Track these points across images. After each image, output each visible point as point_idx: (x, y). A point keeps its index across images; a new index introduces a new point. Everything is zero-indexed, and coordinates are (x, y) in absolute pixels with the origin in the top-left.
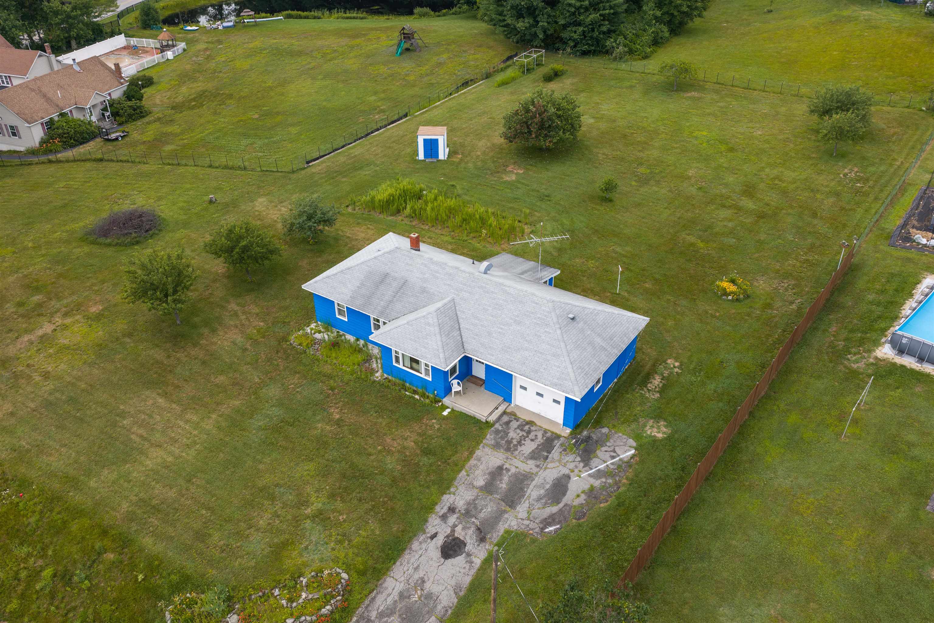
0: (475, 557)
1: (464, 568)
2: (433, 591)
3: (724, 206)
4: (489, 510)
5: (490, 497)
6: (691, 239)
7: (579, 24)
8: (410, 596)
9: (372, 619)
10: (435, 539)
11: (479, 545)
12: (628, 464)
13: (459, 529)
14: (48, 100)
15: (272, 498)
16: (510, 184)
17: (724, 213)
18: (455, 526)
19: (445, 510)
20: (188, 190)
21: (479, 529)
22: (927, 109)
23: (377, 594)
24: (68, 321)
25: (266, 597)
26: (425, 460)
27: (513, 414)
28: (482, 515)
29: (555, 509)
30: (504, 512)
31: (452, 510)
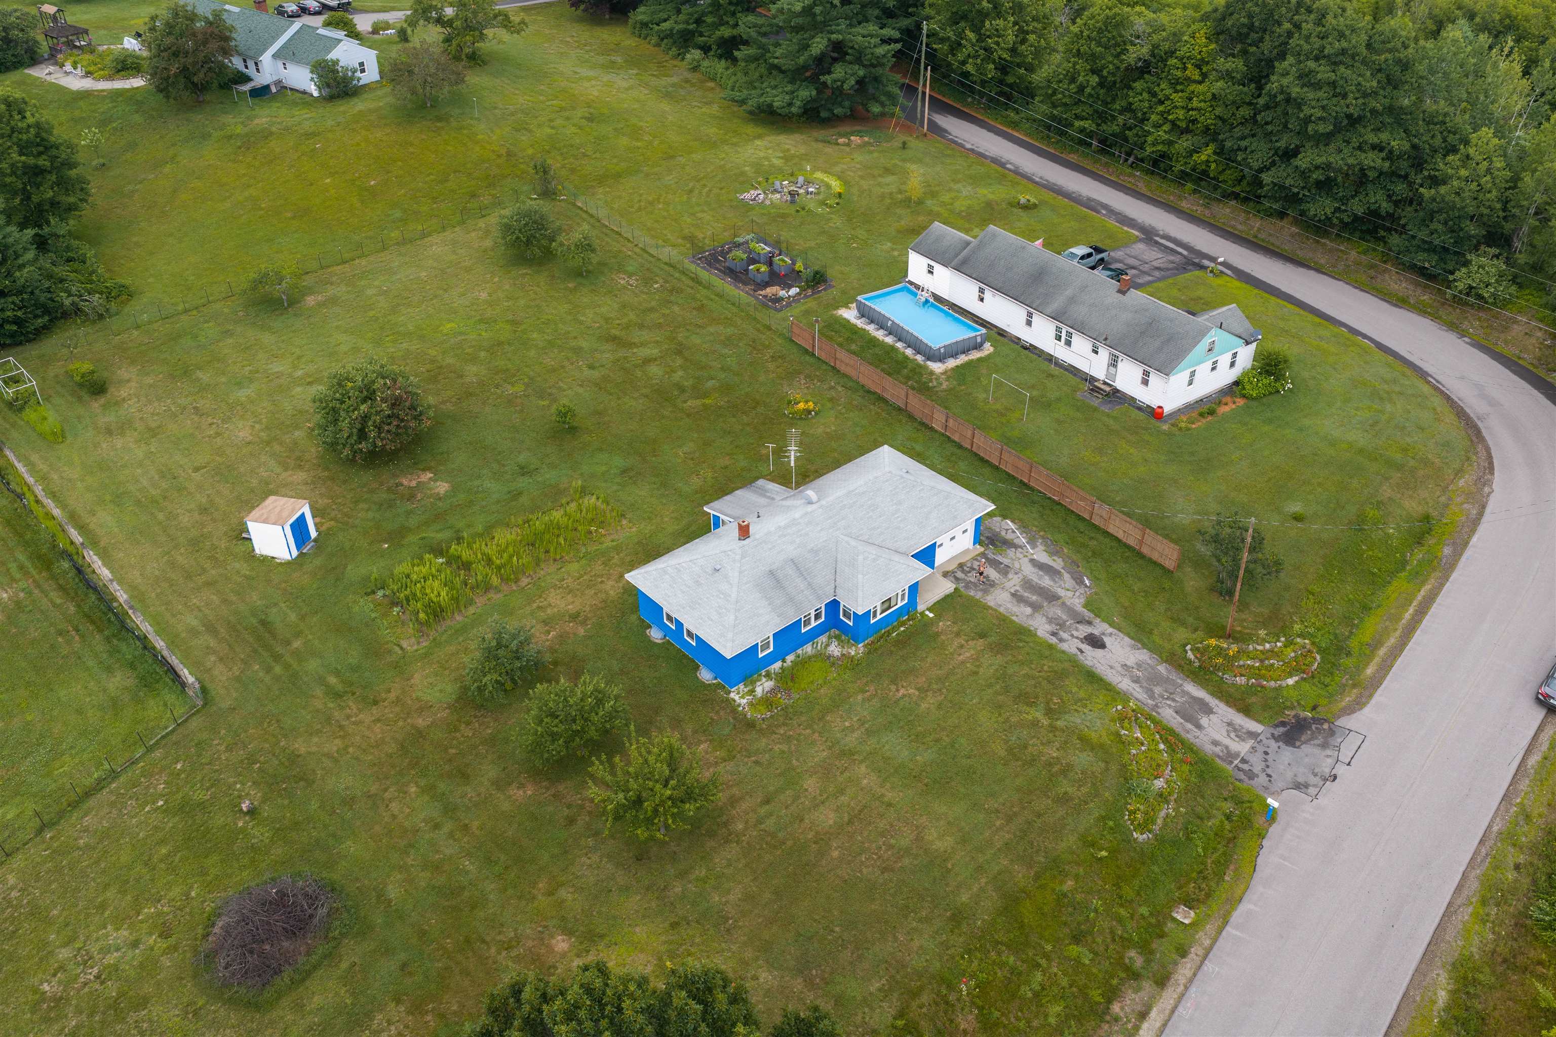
0: (1106, 630)
1: (1115, 639)
2: (1134, 662)
4: (1059, 612)
5: (1045, 608)
8: (1137, 676)
10: (1083, 650)
11: (1095, 626)
13: (1075, 633)
18: (1072, 636)
19: (1054, 639)
21: (1078, 623)
23: (1131, 695)
29: (1066, 576)
30: (1064, 604)
31: (1054, 634)
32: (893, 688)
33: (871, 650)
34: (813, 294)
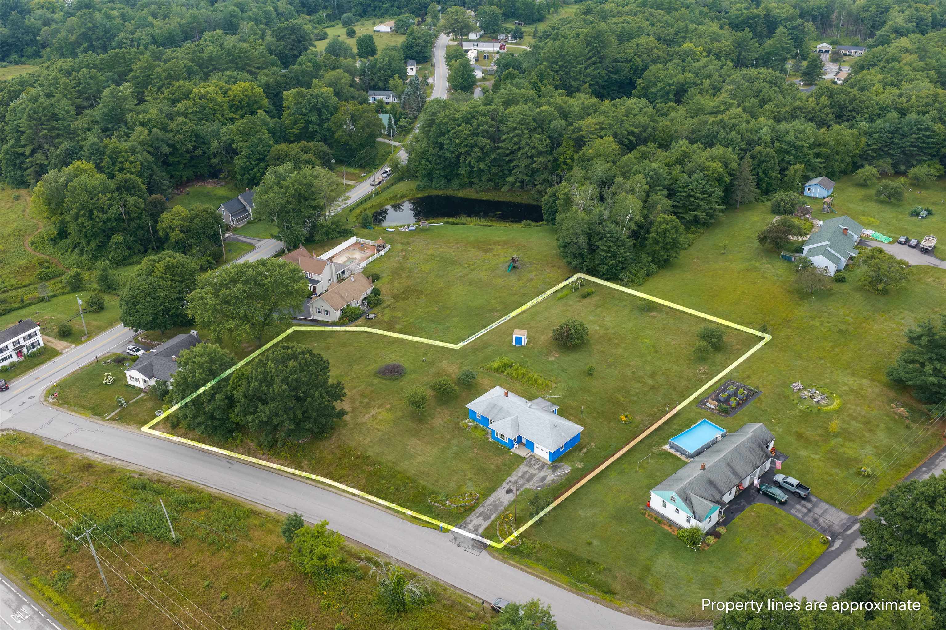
0: (515, 494)
1: (512, 496)
2: (502, 501)
3: (639, 382)
4: (521, 482)
5: (522, 479)
6: (619, 396)
7: (606, 264)
8: (496, 502)
10: (504, 489)
11: (517, 491)
12: (567, 474)
14: (342, 298)
15: (457, 473)
16: (552, 362)
17: (639, 385)
18: (510, 486)
19: (508, 481)
20: (413, 353)
21: (517, 487)
23: (487, 500)
24: (380, 410)
25: (456, 498)
26: (503, 467)
27: (534, 456)
28: (519, 484)
29: (541, 484)
30: (526, 483)
33: (492, 442)
34: (717, 413)
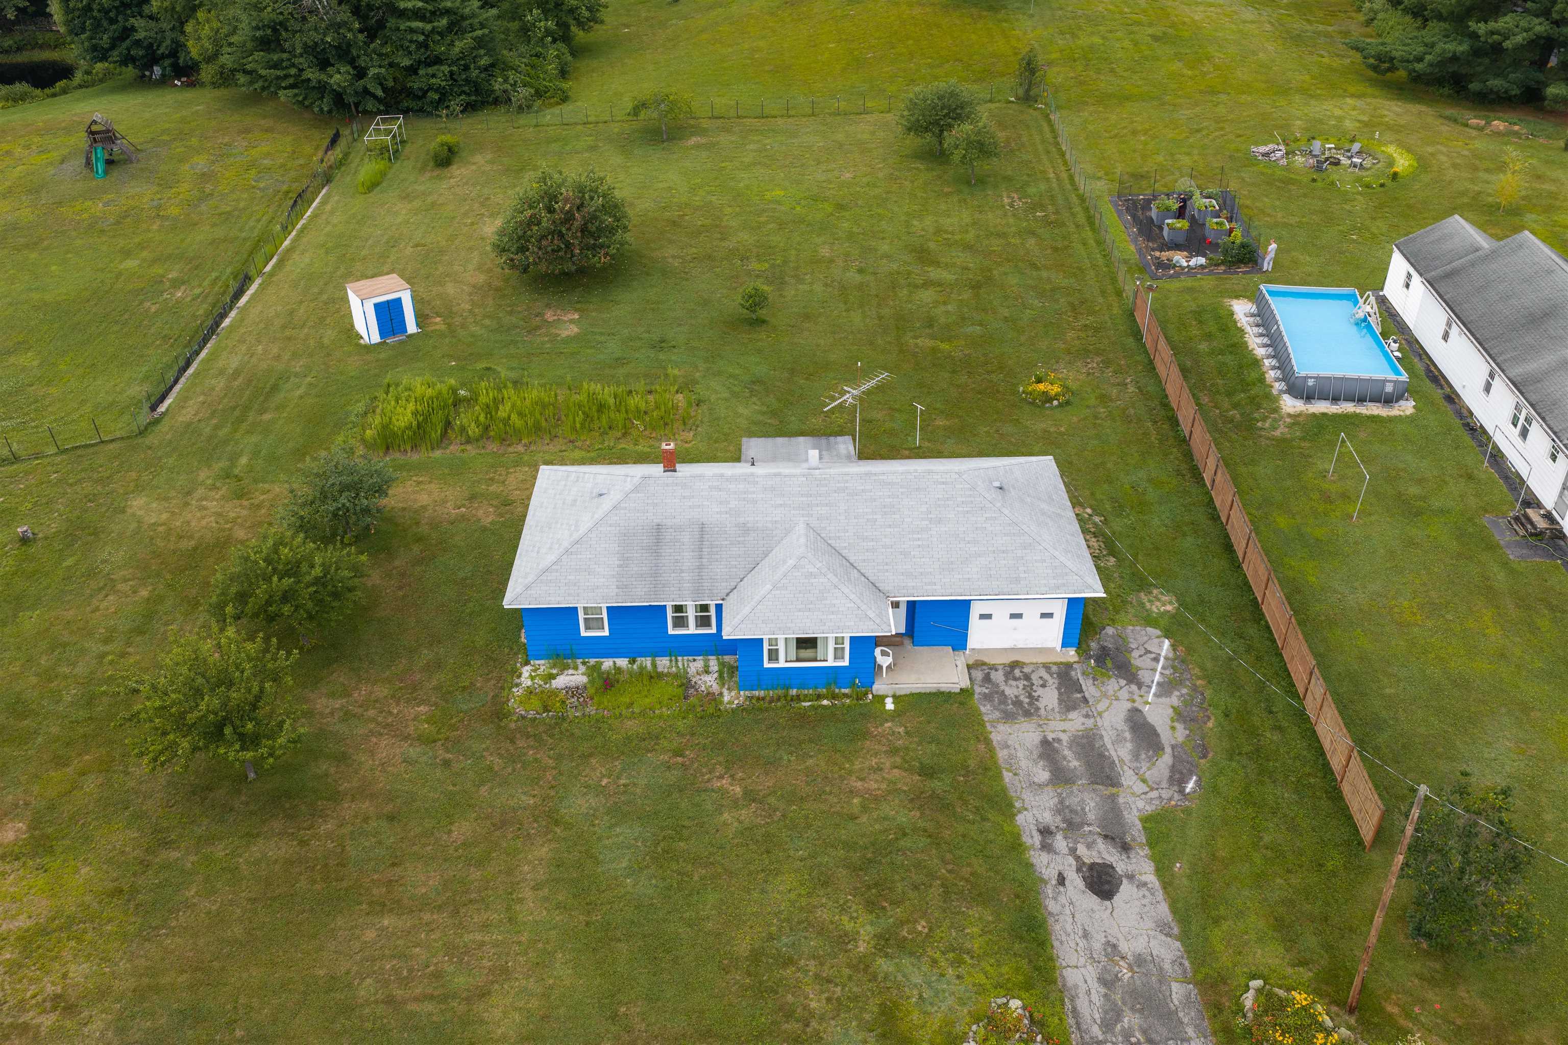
0: (1141, 874)
1: (1144, 896)
2: (1138, 951)
3: (916, 286)
4: (1092, 804)
5: (1075, 788)
7: (439, 62)
8: (1116, 976)
9: (1101, 1038)
10: (1066, 883)
11: (1128, 857)
12: (1178, 658)
13: (1082, 850)
15: (787, 960)
16: (583, 340)
17: (927, 296)
18: (1073, 851)
19: (1037, 839)
21: (1106, 837)
22: (1018, 98)
23: (1072, 1000)
26: (938, 784)
27: (983, 664)
28: (1091, 817)
29: (1166, 759)
30: (1113, 797)
31: (1045, 832)
32: (720, 770)
33: (754, 708)
34: (1225, 272)
